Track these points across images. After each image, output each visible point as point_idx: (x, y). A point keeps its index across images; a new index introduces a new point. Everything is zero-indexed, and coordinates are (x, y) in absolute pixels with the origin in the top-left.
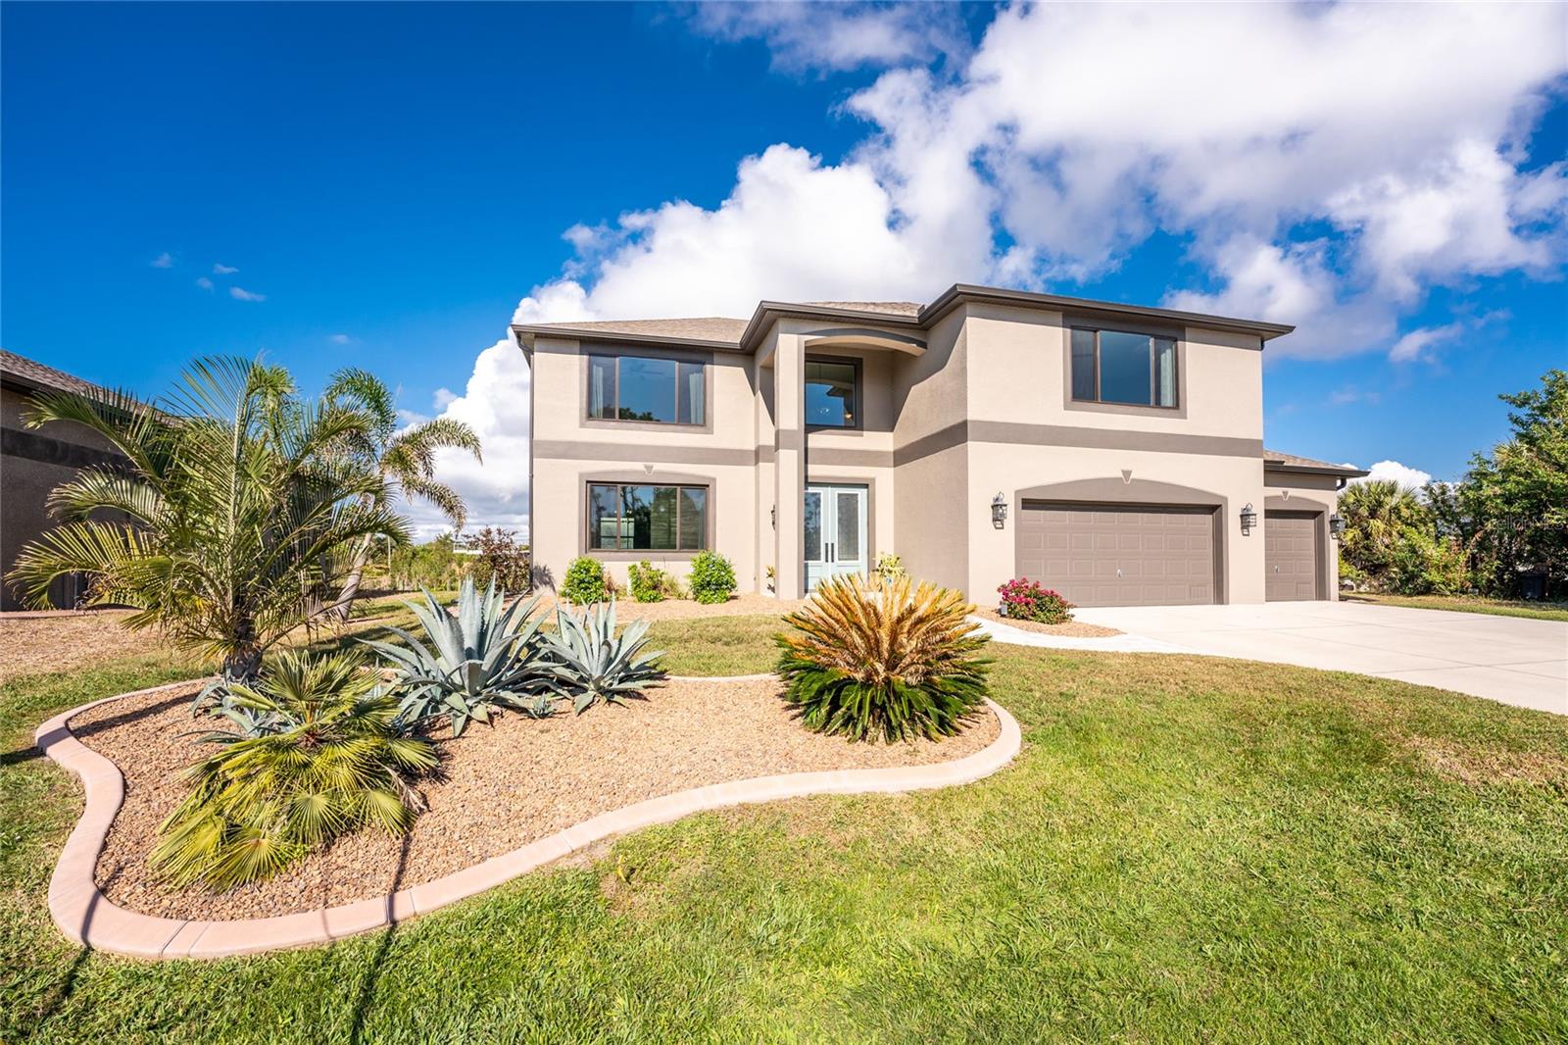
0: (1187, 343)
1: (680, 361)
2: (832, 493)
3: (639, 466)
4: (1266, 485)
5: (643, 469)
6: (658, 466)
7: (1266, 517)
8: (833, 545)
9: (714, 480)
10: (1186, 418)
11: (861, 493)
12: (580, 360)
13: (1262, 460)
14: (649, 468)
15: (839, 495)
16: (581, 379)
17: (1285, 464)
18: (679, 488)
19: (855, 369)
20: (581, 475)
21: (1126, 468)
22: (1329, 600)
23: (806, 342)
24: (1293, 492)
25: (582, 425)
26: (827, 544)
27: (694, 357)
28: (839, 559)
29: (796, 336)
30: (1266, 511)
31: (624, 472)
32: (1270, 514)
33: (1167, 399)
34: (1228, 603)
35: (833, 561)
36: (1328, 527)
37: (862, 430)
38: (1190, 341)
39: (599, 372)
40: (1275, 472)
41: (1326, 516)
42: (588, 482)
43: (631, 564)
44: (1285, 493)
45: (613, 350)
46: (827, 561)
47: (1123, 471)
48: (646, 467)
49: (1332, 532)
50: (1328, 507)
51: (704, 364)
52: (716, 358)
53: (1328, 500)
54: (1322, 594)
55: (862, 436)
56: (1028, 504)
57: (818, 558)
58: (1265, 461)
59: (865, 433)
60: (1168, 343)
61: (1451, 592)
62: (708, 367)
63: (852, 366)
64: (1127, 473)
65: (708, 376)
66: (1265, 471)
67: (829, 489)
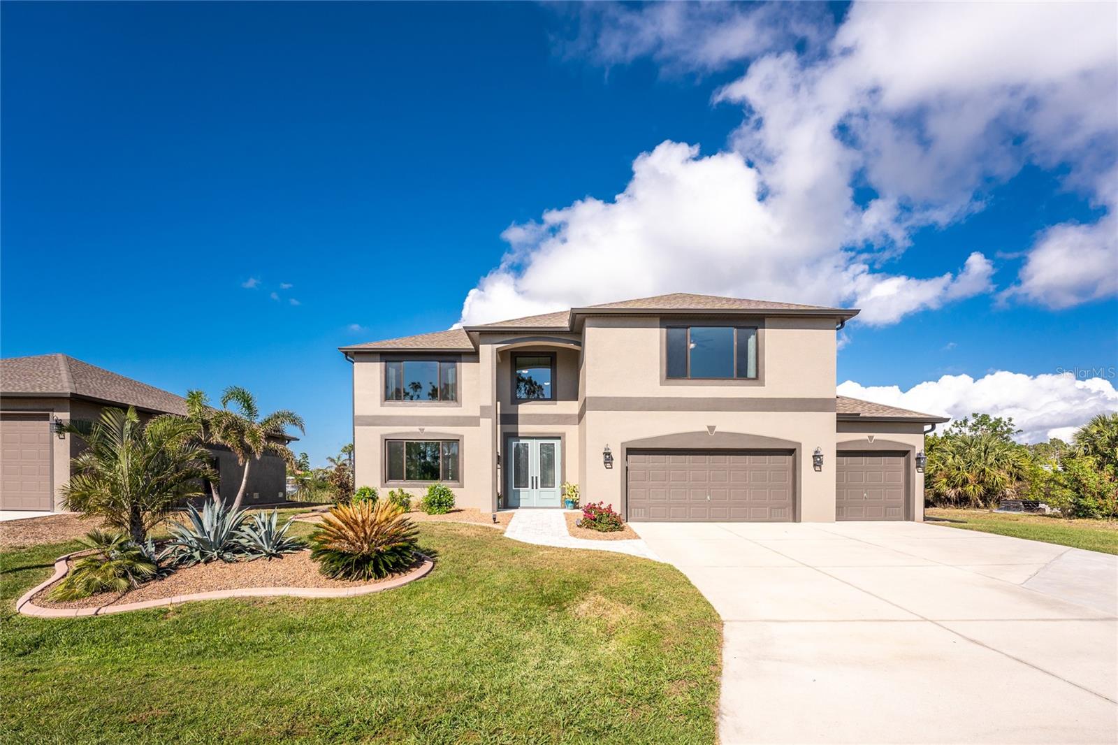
0: (766, 330)
1: (440, 362)
2: (537, 444)
3: (416, 429)
4: (837, 432)
5: (418, 431)
6: (427, 429)
7: (837, 456)
8: (536, 478)
9: (462, 436)
10: (764, 386)
11: (557, 443)
12: (381, 365)
13: (835, 413)
14: (422, 430)
15: (541, 444)
16: (381, 377)
17: (861, 415)
18: (441, 442)
19: (551, 359)
20: (382, 436)
21: (711, 424)
22: (913, 520)
23: (497, 349)
24: (878, 436)
25: (382, 405)
26: (533, 477)
27: (449, 358)
28: (541, 487)
29: (490, 345)
30: (838, 452)
31: (407, 433)
32: (840, 454)
33: (751, 373)
34: (800, 521)
35: (537, 488)
36: (913, 463)
37: (556, 400)
38: (768, 328)
39: (392, 372)
40: (848, 422)
41: (912, 454)
42: (386, 440)
43: (391, 489)
44: (871, 438)
45: (399, 358)
46: (533, 488)
47: (708, 427)
48: (420, 429)
49: (917, 467)
50: (914, 447)
51: (455, 362)
52: (463, 358)
53: (916, 442)
54: (909, 516)
55: (556, 404)
56: (630, 451)
57: (527, 486)
58: (837, 414)
59: (558, 402)
60: (752, 330)
61: (1103, 516)
62: (458, 364)
63: (549, 358)
64: (711, 428)
65: (458, 368)
66: (837, 421)
67: (535, 440)
